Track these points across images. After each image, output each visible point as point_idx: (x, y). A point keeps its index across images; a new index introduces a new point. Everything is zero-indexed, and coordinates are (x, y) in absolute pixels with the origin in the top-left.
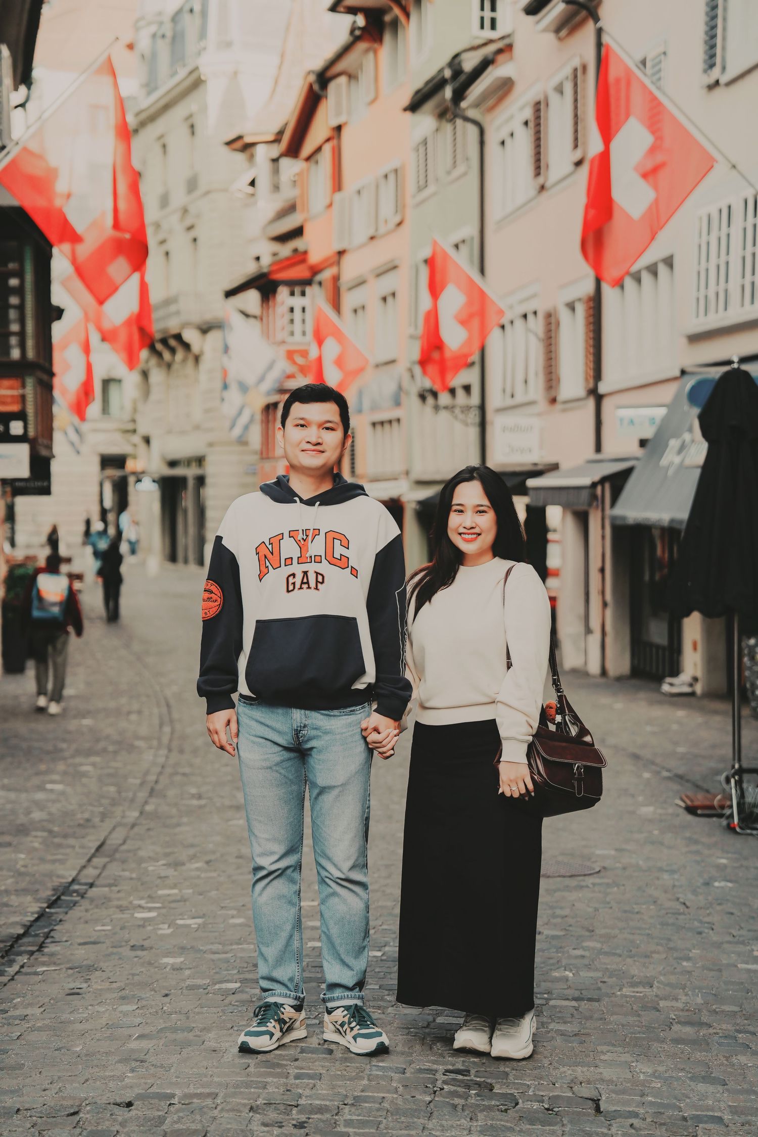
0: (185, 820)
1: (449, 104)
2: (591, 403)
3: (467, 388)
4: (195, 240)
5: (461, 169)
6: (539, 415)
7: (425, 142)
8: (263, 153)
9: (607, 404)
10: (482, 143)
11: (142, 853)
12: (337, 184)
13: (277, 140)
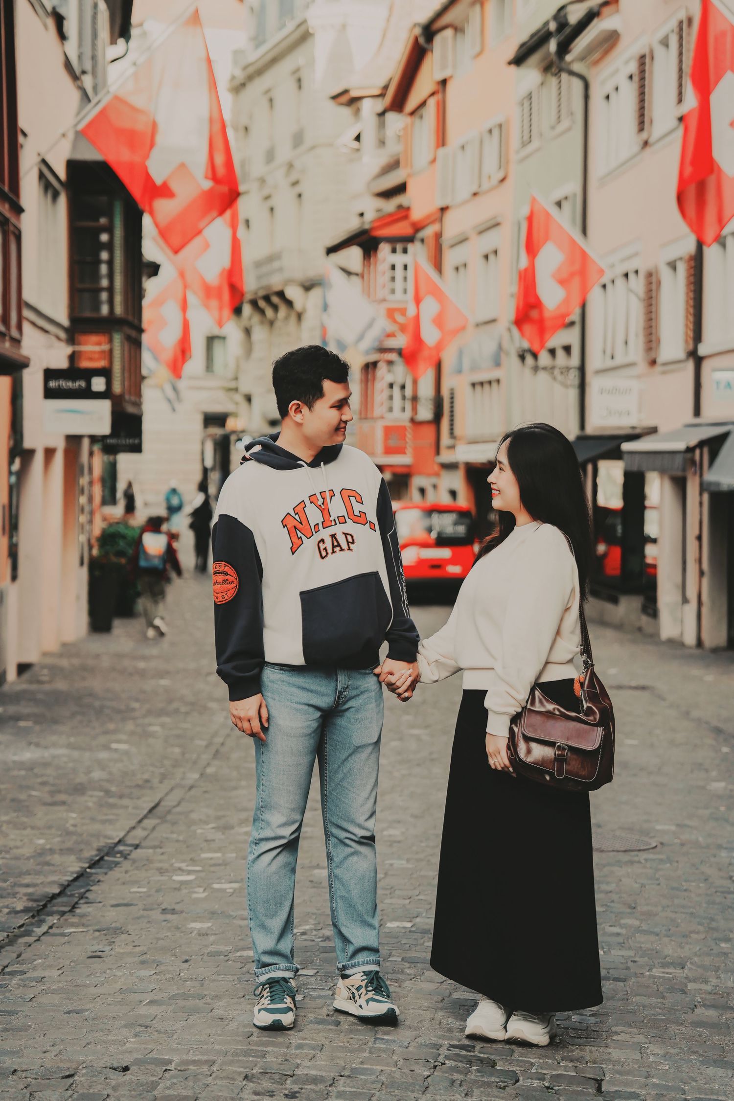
0: (243, 783)
1: (554, 58)
2: (690, 365)
3: (567, 349)
4: (300, 196)
5: (565, 124)
6: (638, 377)
7: (530, 96)
8: (369, 108)
9: (706, 366)
10: (586, 97)
11: (194, 816)
12: (441, 140)
13: (382, 95)
